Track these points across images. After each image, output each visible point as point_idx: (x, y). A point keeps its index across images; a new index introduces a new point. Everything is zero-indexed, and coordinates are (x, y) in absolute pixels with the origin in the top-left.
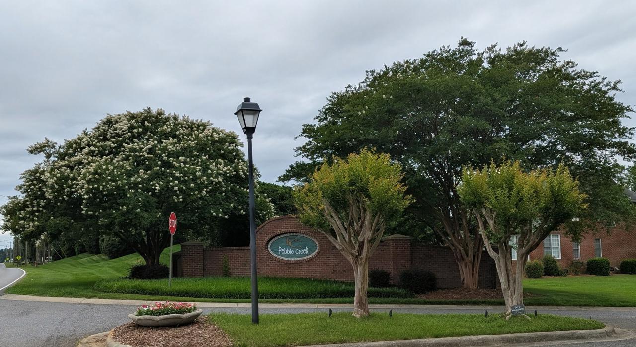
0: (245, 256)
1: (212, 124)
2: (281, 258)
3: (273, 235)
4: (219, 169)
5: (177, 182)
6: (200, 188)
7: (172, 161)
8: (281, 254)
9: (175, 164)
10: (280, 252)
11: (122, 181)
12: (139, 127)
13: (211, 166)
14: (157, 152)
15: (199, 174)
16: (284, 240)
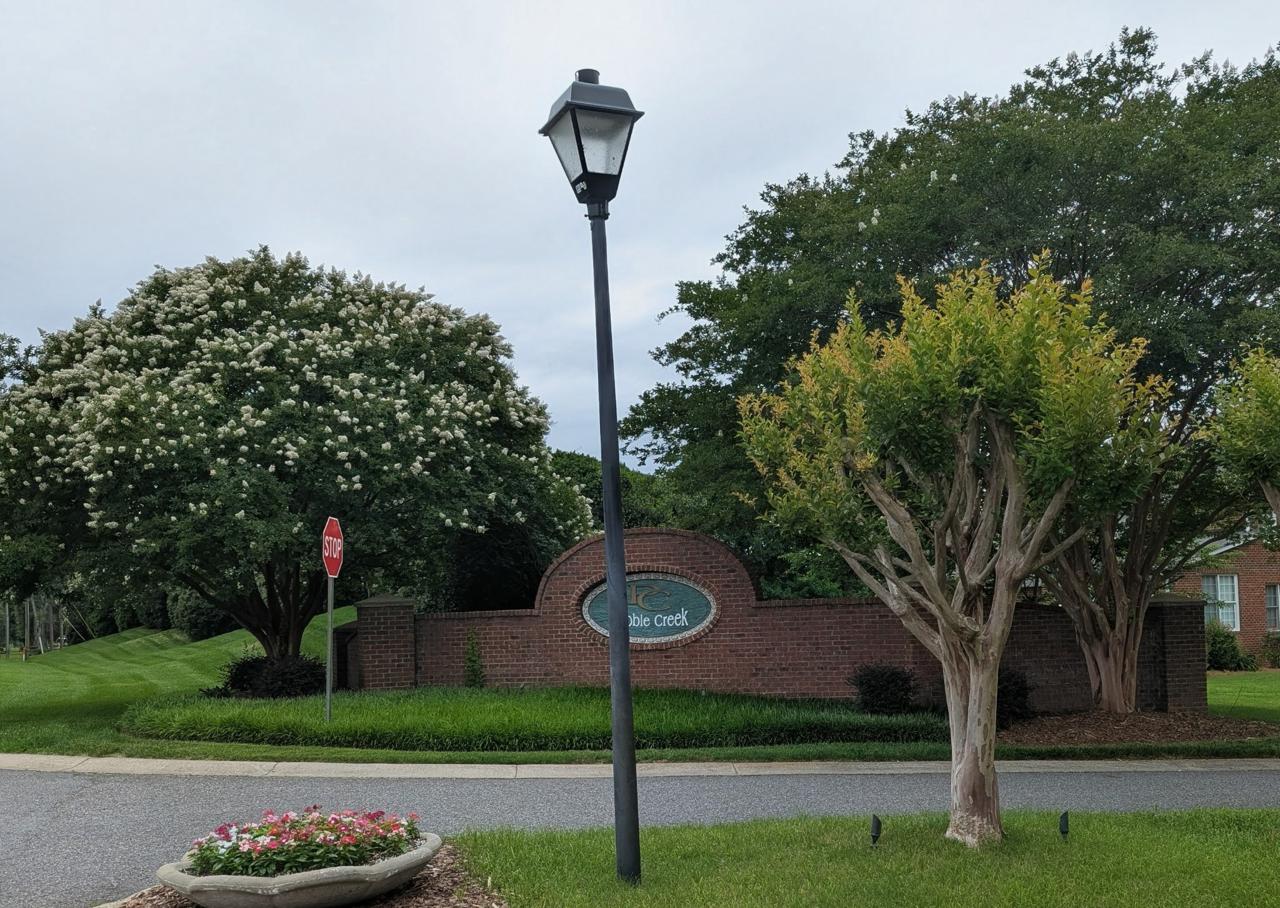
0: (522, 633)
1: (430, 296)
3: (595, 578)
4: (454, 407)
5: (343, 438)
6: (405, 453)
7: (329, 384)
9: (337, 392)
11: (193, 436)
12: (239, 295)
13: (435, 399)
14: (288, 359)
15: (402, 416)
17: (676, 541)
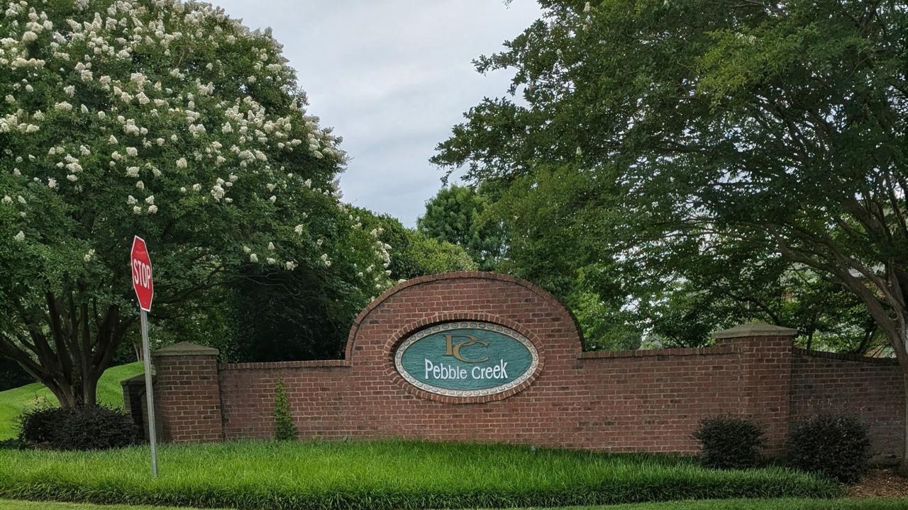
0: (333, 385)
2: (432, 389)
3: (409, 327)
4: (252, 128)
5: (132, 151)
6: (204, 175)
7: (107, 87)
8: (432, 381)
10: (430, 373)
13: (229, 112)
14: (57, 55)
15: (196, 130)
16: (439, 342)
17: (497, 286)
